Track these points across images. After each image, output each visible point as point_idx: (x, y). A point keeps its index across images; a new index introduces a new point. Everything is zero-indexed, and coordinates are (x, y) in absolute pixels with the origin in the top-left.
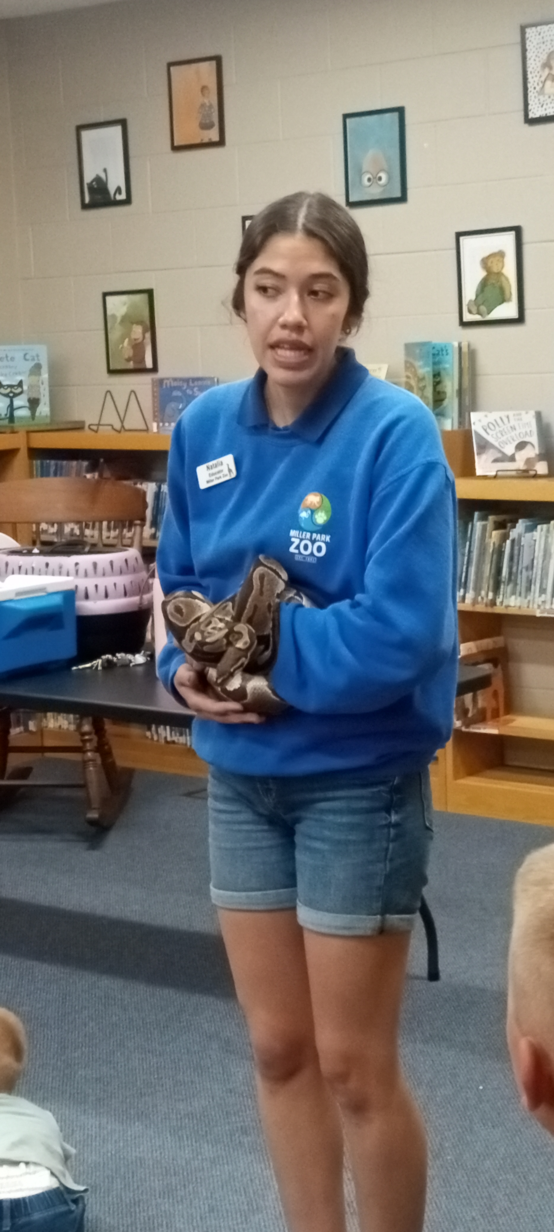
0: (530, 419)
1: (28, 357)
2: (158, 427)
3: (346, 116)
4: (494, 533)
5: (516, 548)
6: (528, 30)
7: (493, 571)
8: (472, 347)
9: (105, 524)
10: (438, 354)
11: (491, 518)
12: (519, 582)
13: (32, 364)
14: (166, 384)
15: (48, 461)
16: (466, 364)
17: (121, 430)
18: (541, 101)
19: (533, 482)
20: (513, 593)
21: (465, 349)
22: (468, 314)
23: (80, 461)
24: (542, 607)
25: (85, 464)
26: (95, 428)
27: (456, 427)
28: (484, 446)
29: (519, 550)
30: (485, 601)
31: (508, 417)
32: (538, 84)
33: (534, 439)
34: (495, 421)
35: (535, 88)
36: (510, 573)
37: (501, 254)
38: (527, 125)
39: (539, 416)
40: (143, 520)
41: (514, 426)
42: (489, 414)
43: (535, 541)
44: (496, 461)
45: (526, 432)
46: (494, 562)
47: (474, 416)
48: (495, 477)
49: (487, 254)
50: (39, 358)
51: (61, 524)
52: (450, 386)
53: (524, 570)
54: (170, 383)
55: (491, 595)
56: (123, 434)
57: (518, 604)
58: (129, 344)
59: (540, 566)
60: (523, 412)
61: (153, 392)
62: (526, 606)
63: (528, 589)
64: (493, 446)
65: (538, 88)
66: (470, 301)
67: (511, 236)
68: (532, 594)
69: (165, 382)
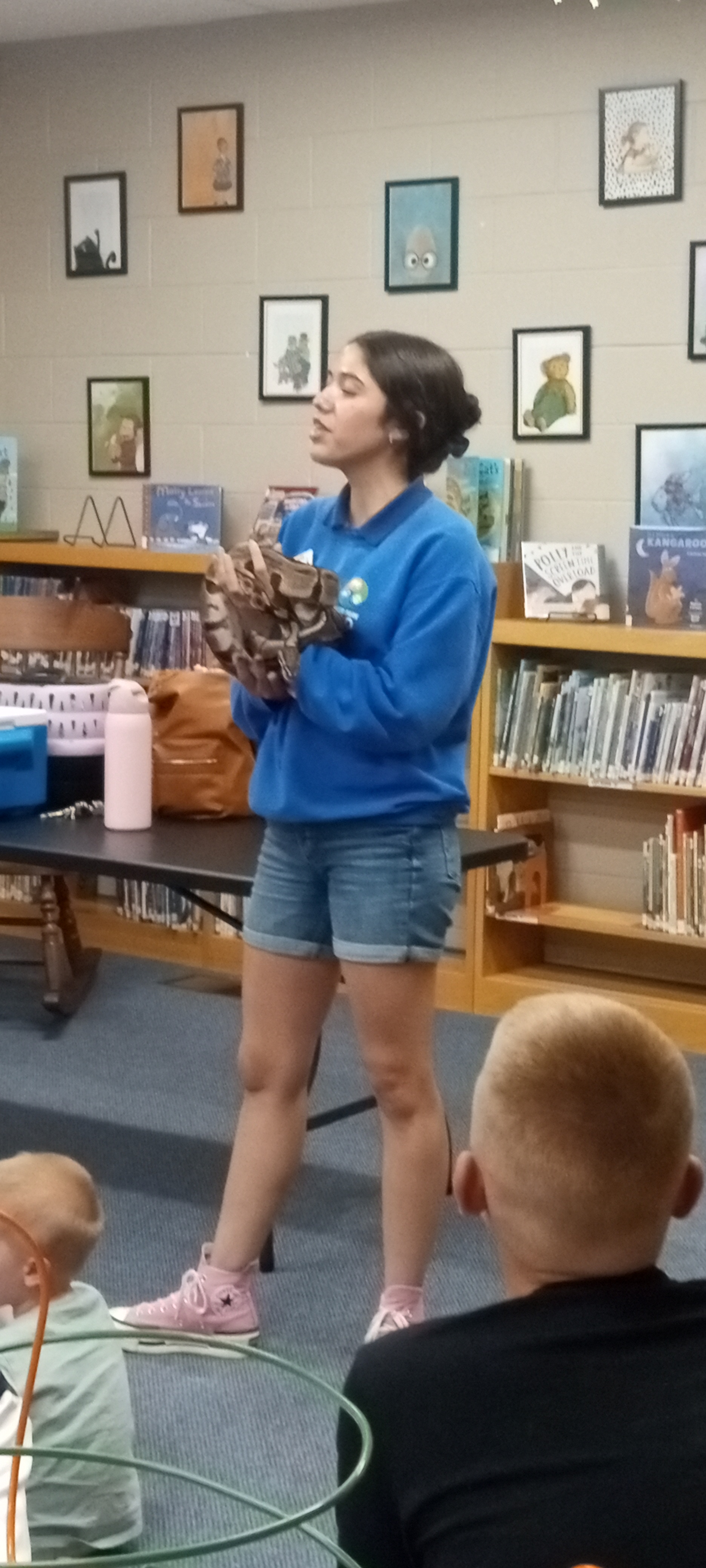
0: (591, 554)
2: (148, 543)
3: (388, 185)
4: (543, 686)
5: (568, 705)
6: (608, 96)
7: (540, 731)
8: (527, 465)
9: (79, 655)
10: (487, 472)
11: (540, 668)
12: (569, 744)
14: (160, 492)
15: (13, 577)
16: (518, 485)
17: (103, 543)
18: (620, 180)
19: (591, 628)
20: (563, 757)
21: (518, 468)
22: (523, 425)
23: (52, 579)
24: (596, 776)
25: (57, 582)
26: (71, 540)
27: (504, 559)
28: (536, 583)
29: (572, 707)
30: (529, 765)
31: (566, 551)
32: (617, 160)
33: (595, 578)
34: (551, 554)
35: (613, 165)
36: (560, 734)
37: (566, 358)
38: (601, 208)
39: (602, 551)
40: (126, 652)
41: (572, 561)
42: (543, 546)
43: (591, 697)
44: (549, 601)
45: (586, 569)
46: (541, 721)
47: (526, 548)
48: (548, 620)
49: (548, 356)
50: (7, 453)
51: (25, 653)
52: (499, 510)
53: (576, 732)
54: (165, 490)
55: (536, 759)
56: (105, 549)
57: (568, 771)
58: (118, 440)
59: (595, 726)
60: (584, 546)
61: (144, 500)
62: (577, 774)
63: (581, 754)
64: (547, 585)
65: (617, 165)
66: (527, 411)
67: (578, 337)
68: (584, 760)
69: (159, 489)
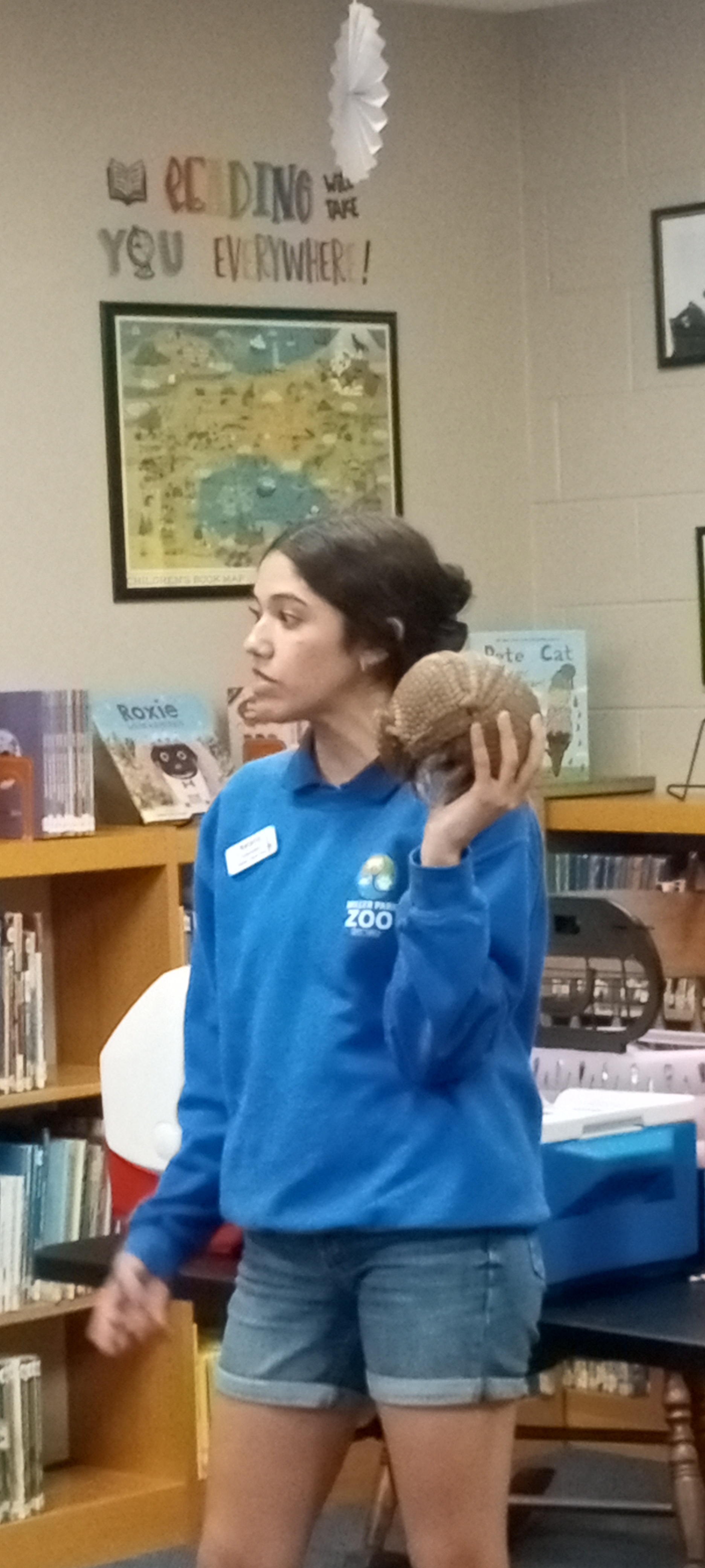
1: (548, 653)
13: (559, 665)
23: (651, 858)
25: (662, 863)
26: (679, 791)
50: (571, 655)
